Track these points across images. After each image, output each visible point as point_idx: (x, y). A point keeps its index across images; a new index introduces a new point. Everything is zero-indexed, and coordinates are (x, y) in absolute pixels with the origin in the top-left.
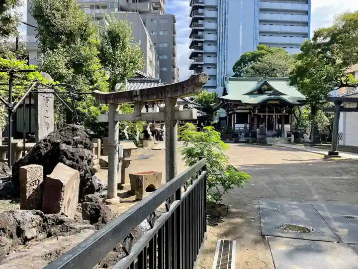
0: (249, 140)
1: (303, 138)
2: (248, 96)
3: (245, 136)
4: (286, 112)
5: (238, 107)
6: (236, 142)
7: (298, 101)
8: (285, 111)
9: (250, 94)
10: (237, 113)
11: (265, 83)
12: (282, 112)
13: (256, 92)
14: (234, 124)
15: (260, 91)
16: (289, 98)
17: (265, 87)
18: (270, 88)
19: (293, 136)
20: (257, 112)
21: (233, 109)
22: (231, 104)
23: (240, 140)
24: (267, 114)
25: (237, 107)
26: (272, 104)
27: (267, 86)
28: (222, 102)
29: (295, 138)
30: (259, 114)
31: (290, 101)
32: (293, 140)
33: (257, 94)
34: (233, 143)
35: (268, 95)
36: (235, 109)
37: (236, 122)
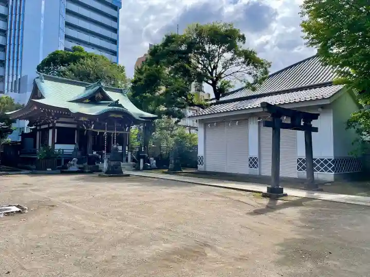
0: (84, 168)
1: (149, 163)
7: (141, 118)
9: (80, 101)
10: (58, 128)
11: (100, 90)
13: (88, 101)
14: (54, 143)
15: (92, 100)
17: (100, 95)
18: (106, 98)
19: (142, 161)
20: (92, 128)
21: (53, 122)
22: (50, 114)
24: (106, 131)
25: (58, 119)
26: (114, 117)
27: (102, 95)
28: (36, 108)
30: (95, 131)
32: (141, 166)
33: (89, 103)
34: (60, 174)
35: (109, 106)
36: (55, 121)
37: (56, 142)
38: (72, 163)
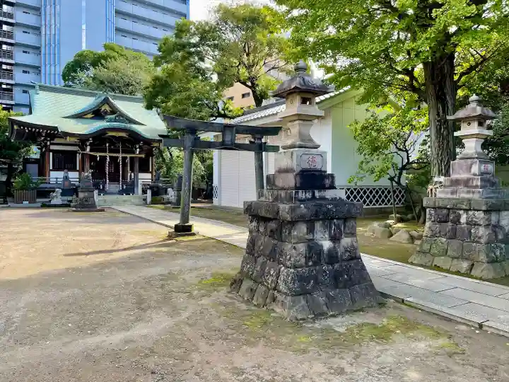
0: (71, 201)
1: (167, 195)
2: (72, 121)
3: (62, 194)
4: (140, 153)
5: (56, 141)
6: (44, 206)
7: (160, 136)
8: (138, 150)
9: (79, 116)
10: (53, 151)
11: (106, 101)
12: (134, 153)
13: (90, 116)
14: (49, 170)
15: (97, 114)
16: (146, 130)
17: (106, 108)
18: (114, 111)
19: (149, 192)
20: (88, 150)
23: (53, 202)
24: (108, 155)
25: (52, 139)
26: (115, 137)
27: (110, 107)
28: (15, 127)
29: (153, 195)
31: (147, 135)
32: (149, 200)
33: (92, 118)
34: (38, 208)
35: (108, 122)
36: (48, 143)
37: (51, 168)
38: (54, 194)
